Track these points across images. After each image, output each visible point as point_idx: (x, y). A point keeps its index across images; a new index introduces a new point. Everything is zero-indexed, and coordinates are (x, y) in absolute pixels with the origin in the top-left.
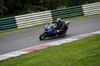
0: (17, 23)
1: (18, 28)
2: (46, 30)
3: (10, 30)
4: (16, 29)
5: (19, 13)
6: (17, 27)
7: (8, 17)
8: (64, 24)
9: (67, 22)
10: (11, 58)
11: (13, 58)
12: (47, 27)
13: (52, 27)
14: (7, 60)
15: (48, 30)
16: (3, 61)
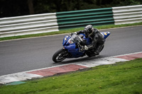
0: (114, 18)
1: (116, 24)
2: (66, 44)
3: (103, 26)
4: (112, 25)
5: (119, 3)
6: (113, 23)
7: (102, 7)
8: (96, 36)
9: (103, 34)
10: (102, 66)
11: (106, 66)
12: (68, 39)
13: (75, 41)
14: (96, 68)
15: (68, 44)
16: (91, 68)
